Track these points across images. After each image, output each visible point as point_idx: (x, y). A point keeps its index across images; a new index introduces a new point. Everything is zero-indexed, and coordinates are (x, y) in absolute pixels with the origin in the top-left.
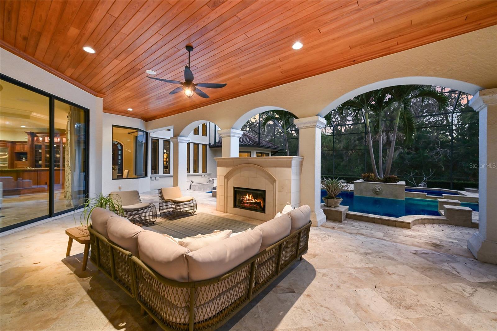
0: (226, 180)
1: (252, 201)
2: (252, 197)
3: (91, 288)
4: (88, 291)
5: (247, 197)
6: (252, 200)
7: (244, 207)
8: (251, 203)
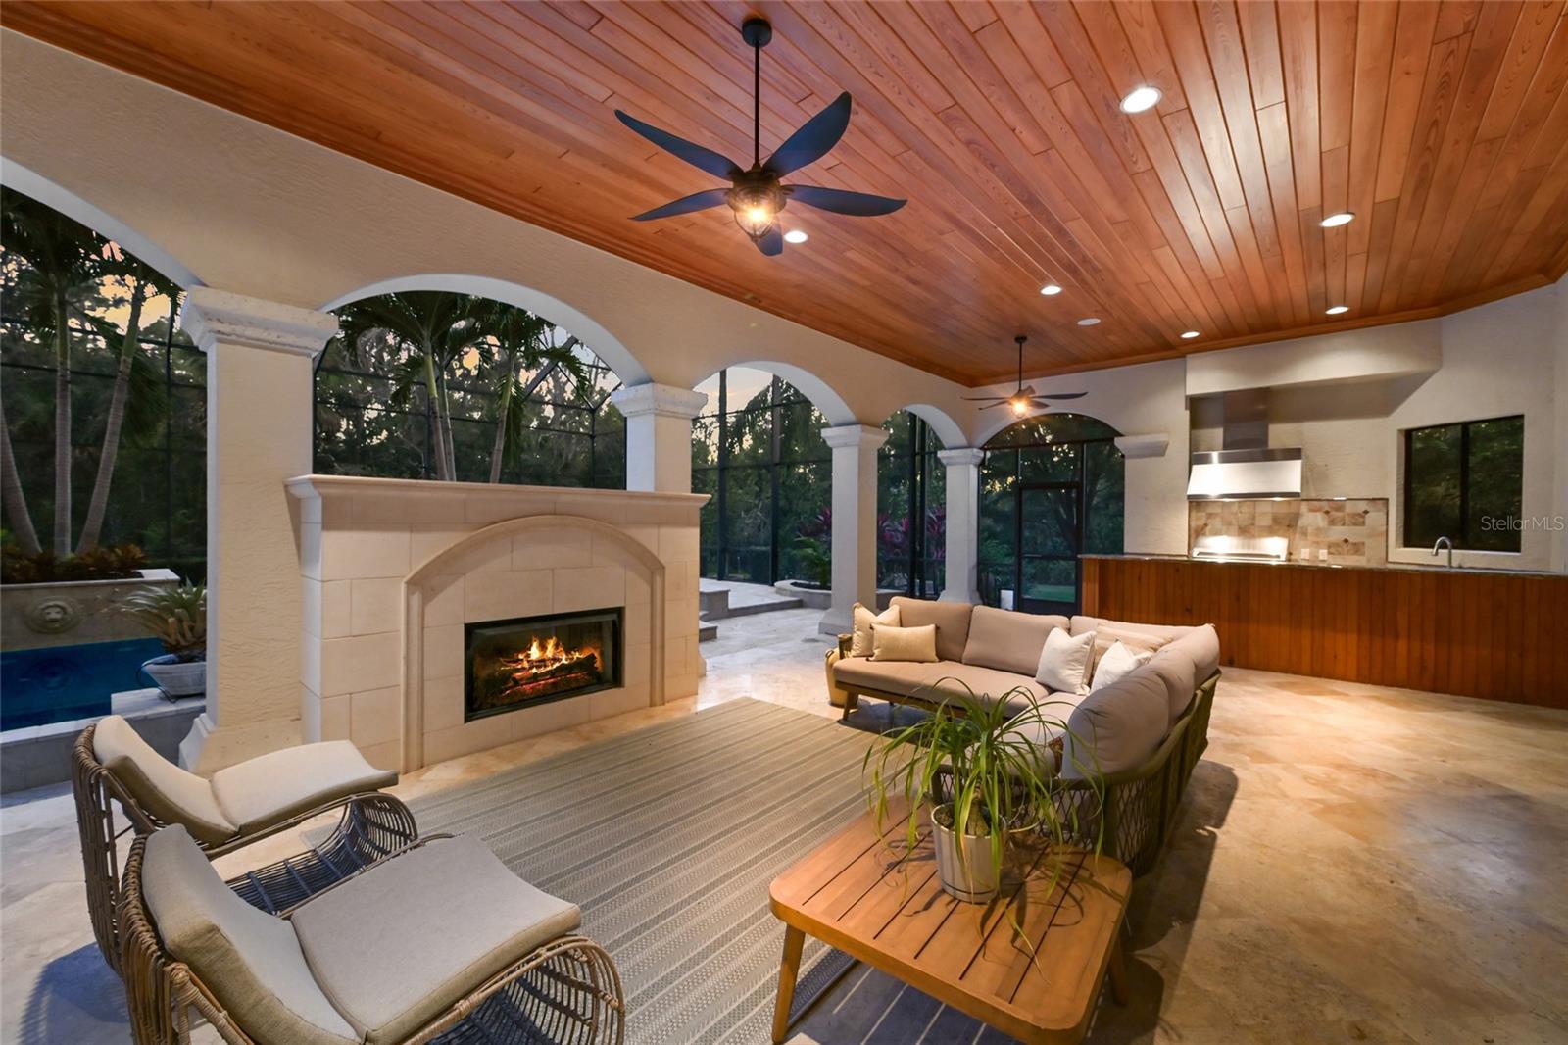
0: (416, 599)
1: (557, 664)
2: (556, 646)
3: (1174, 924)
4: (1187, 923)
5: (535, 653)
6: (559, 660)
7: (517, 699)
8: (552, 674)
